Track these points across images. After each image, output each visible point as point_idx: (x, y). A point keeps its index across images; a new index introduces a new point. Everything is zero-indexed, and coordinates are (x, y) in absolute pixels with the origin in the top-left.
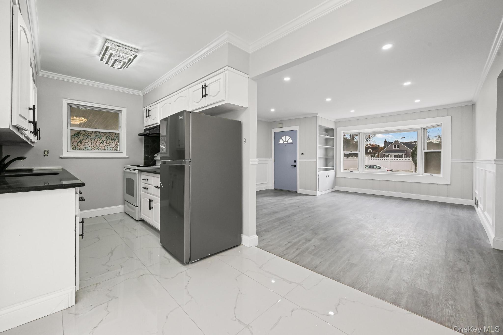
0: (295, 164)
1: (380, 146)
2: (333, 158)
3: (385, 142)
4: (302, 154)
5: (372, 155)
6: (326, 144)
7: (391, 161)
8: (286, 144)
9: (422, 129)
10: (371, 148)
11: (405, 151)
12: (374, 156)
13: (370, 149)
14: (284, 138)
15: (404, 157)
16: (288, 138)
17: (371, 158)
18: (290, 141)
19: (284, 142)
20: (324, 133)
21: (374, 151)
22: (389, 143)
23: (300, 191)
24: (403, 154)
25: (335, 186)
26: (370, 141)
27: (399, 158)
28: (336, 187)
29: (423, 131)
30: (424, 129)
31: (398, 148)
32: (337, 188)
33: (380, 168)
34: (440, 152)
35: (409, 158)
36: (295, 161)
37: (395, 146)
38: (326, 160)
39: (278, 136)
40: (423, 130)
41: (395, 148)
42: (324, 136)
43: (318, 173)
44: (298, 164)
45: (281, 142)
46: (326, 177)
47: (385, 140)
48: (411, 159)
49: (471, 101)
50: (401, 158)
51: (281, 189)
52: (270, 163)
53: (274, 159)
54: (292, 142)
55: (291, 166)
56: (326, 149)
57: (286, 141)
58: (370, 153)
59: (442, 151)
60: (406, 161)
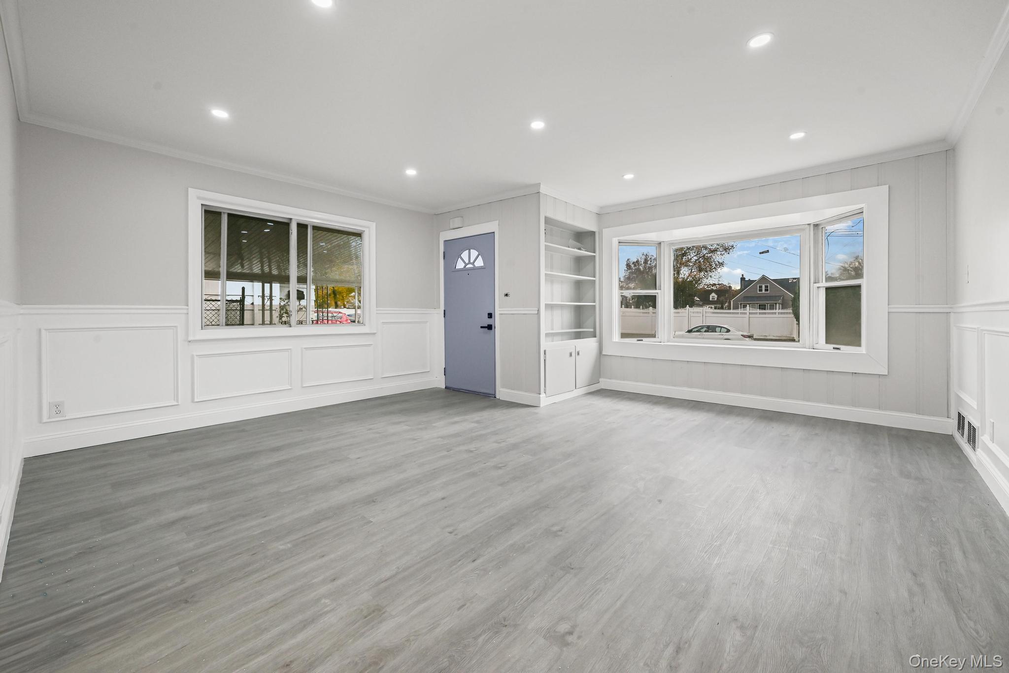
0: (490, 321)
1: (733, 288)
2: (595, 306)
3: (743, 279)
4: (506, 295)
5: (718, 305)
6: (579, 272)
7: (751, 316)
8: (470, 269)
9: (812, 226)
10: (716, 292)
11: (781, 296)
12: (722, 308)
13: (713, 294)
14: (465, 255)
15: (779, 309)
16: (474, 253)
17: (714, 311)
18: (480, 263)
19: (466, 264)
20: (572, 242)
21: (722, 298)
22: (751, 282)
23: (503, 393)
24: (776, 303)
25: (600, 377)
26: (711, 277)
27: (769, 311)
28: (601, 380)
29: (814, 234)
30: (816, 226)
31: (766, 290)
32: (605, 384)
33: (728, 331)
34: (859, 287)
35: (787, 311)
36: (490, 316)
37: (761, 287)
38: (578, 310)
39: (453, 249)
40: (814, 230)
41: (761, 290)
42: (569, 250)
43: (545, 344)
44: (498, 322)
45: (460, 265)
46: (569, 355)
47: (743, 275)
48: (792, 311)
49: (943, 140)
50: (772, 311)
51: (462, 387)
52: (436, 322)
53: (444, 311)
54: (483, 265)
55: (482, 327)
56: (578, 284)
57: (469, 263)
58: (713, 303)
59: (863, 282)
60: (782, 316)
